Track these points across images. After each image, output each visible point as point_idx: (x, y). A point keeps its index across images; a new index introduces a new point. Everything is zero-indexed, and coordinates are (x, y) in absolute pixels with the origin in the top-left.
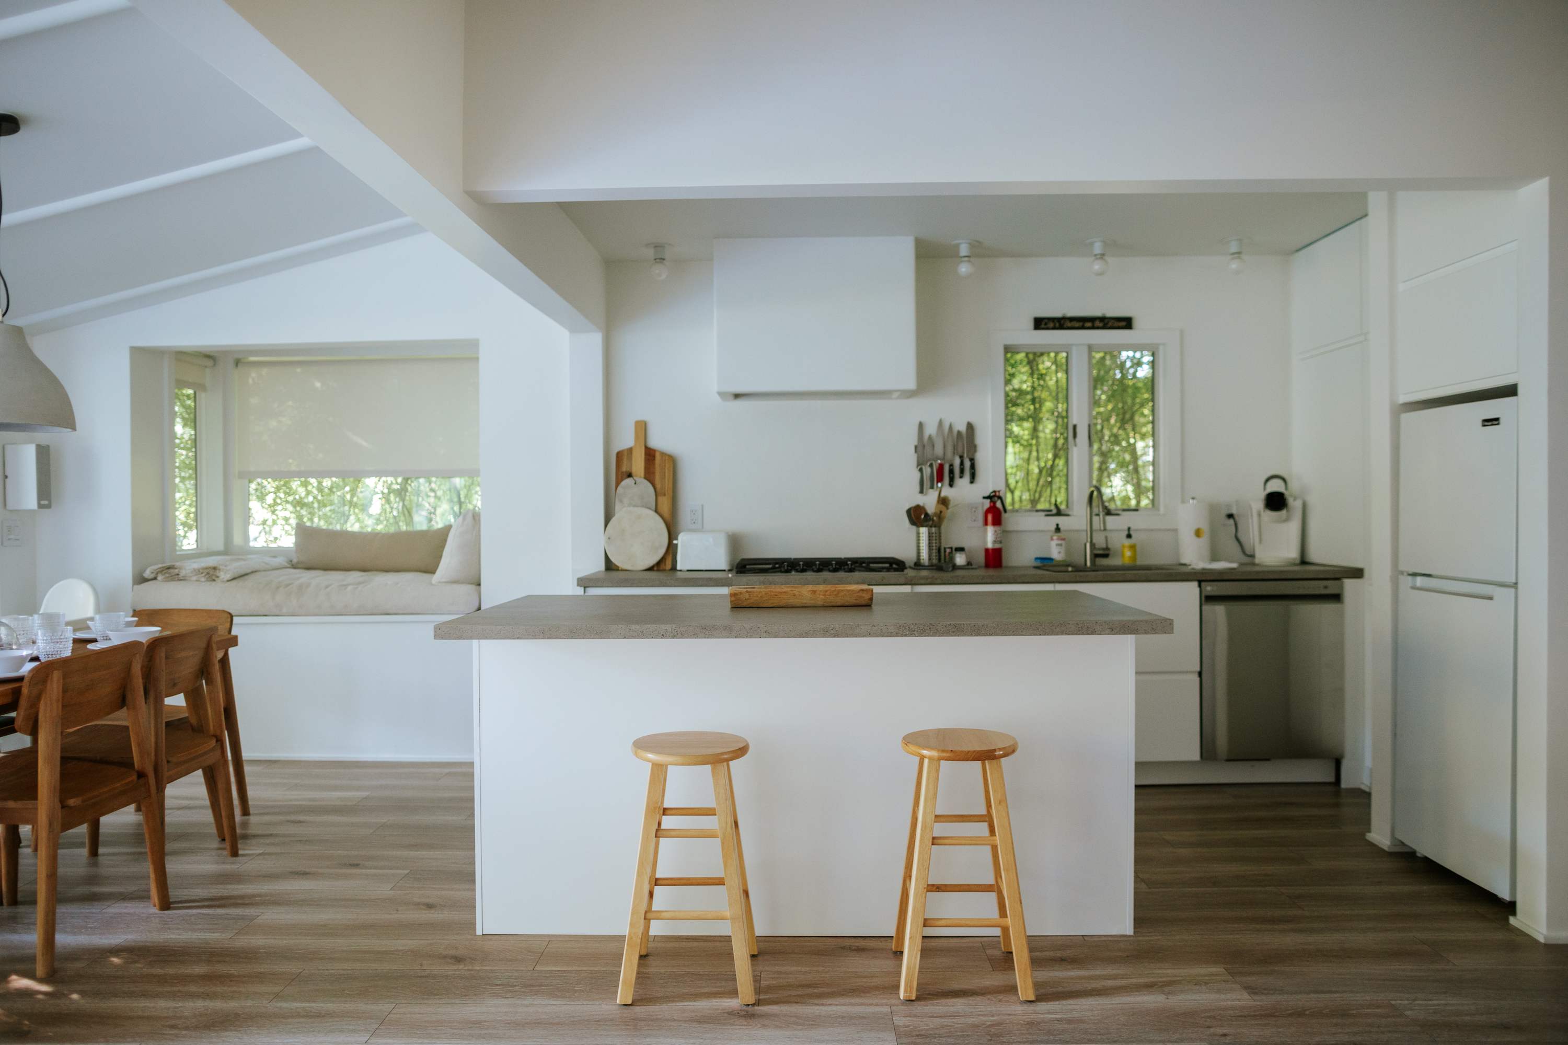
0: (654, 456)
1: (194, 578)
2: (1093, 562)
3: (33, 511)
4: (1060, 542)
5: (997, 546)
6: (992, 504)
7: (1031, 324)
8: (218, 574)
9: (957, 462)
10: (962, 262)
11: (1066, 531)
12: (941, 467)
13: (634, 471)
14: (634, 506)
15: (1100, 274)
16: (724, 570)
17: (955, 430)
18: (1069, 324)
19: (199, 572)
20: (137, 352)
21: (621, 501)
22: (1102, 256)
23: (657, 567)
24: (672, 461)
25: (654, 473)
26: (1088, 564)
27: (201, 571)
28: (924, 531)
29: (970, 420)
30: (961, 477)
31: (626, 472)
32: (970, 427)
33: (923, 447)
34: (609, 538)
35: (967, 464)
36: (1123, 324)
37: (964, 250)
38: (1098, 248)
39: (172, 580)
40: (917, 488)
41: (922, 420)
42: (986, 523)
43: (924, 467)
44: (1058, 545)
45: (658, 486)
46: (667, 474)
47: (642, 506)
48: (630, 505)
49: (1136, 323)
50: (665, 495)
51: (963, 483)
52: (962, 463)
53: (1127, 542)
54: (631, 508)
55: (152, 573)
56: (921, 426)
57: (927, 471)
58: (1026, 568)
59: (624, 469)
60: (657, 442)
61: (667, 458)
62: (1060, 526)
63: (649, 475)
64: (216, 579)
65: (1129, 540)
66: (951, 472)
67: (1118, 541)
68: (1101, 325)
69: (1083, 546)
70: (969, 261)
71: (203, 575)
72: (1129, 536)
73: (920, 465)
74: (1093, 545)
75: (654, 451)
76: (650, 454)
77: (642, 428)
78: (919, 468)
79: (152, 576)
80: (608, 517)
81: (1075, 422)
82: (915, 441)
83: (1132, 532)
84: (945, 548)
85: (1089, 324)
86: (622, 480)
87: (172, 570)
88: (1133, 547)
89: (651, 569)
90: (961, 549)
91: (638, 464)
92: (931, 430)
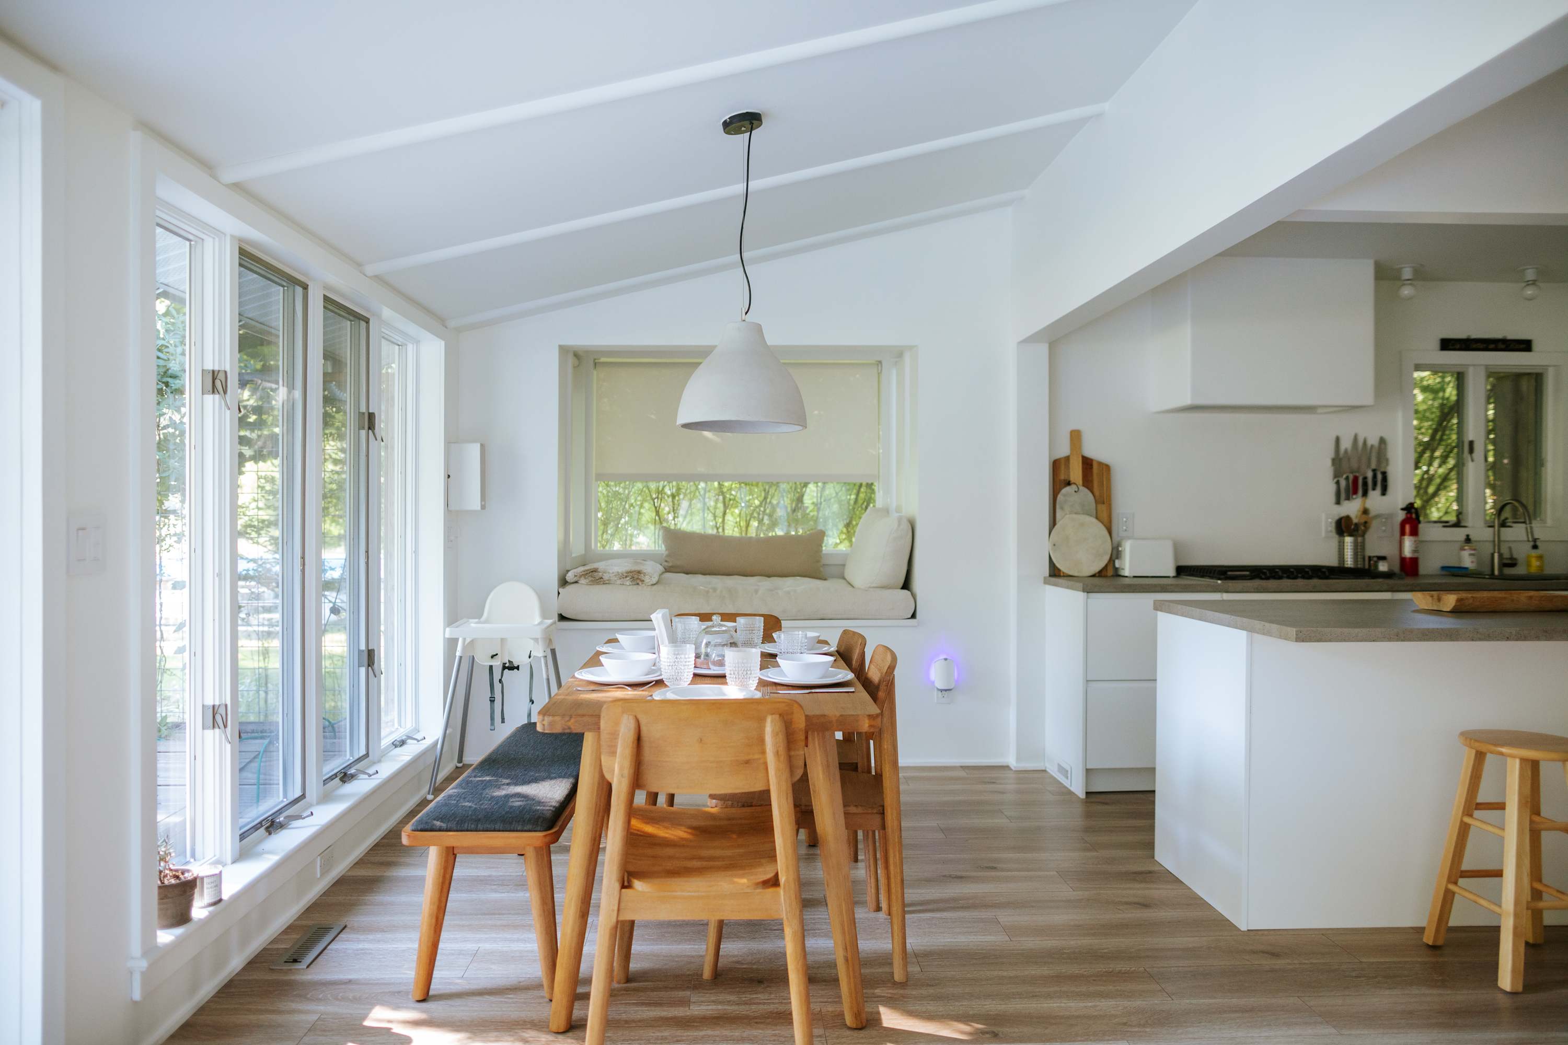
0: (1092, 465)
1: (619, 582)
2: (1500, 570)
3: (475, 511)
4: (1473, 552)
5: (1416, 555)
6: (1409, 515)
7: (1437, 345)
8: (643, 578)
9: (1370, 475)
10: (1404, 285)
11: (1476, 541)
12: (1356, 479)
13: (1072, 479)
14: (1076, 513)
15: (1530, 299)
16: (1169, 577)
17: (1369, 443)
18: (1474, 346)
19: (624, 576)
20: (563, 350)
21: (1062, 508)
22: (1534, 283)
23: (1101, 574)
24: (1106, 468)
25: (1092, 481)
26: (1496, 572)
27: (625, 574)
28: (1348, 540)
29: (1383, 435)
30: (1374, 489)
31: (1064, 480)
32: (1382, 441)
33: (1338, 462)
34: (1054, 545)
35: (1379, 477)
36: (1523, 346)
37: (1407, 273)
38: (1530, 274)
39: (598, 584)
40: (1333, 498)
41: (1339, 434)
42: (1403, 533)
43: (1340, 479)
44: (1471, 555)
45: (1097, 494)
46: (1105, 483)
47: (1083, 514)
48: (1071, 513)
49: (1535, 346)
50: (1104, 503)
51: (1374, 496)
52: (1375, 476)
53: (1534, 553)
54: (1074, 516)
55: (575, 576)
56: (1338, 440)
57: (1343, 483)
58: (1431, 576)
59: (1062, 477)
60: (1092, 450)
61: (1104, 466)
62: (1470, 537)
63: (1087, 481)
64: (640, 583)
65: (1534, 551)
66: (1365, 484)
67: (1522, 551)
68: (1503, 346)
69: (1489, 557)
70: (1410, 284)
71: (628, 578)
72: (1535, 547)
73: (1337, 475)
74: (1500, 555)
75: (1091, 460)
76: (1087, 463)
77: (1076, 436)
78: (1335, 480)
79: (575, 579)
80: (1053, 523)
81: (1471, 439)
82: (1331, 454)
83: (1538, 543)
84: (1370, 557)
85: (1492, 346)
86: (1060, 490)
87: (596, 574)
88: (1540, 558)
89: (1093, 576)
90: (1383, 558)
91: (1076, 473)
92: (1346, 444)
